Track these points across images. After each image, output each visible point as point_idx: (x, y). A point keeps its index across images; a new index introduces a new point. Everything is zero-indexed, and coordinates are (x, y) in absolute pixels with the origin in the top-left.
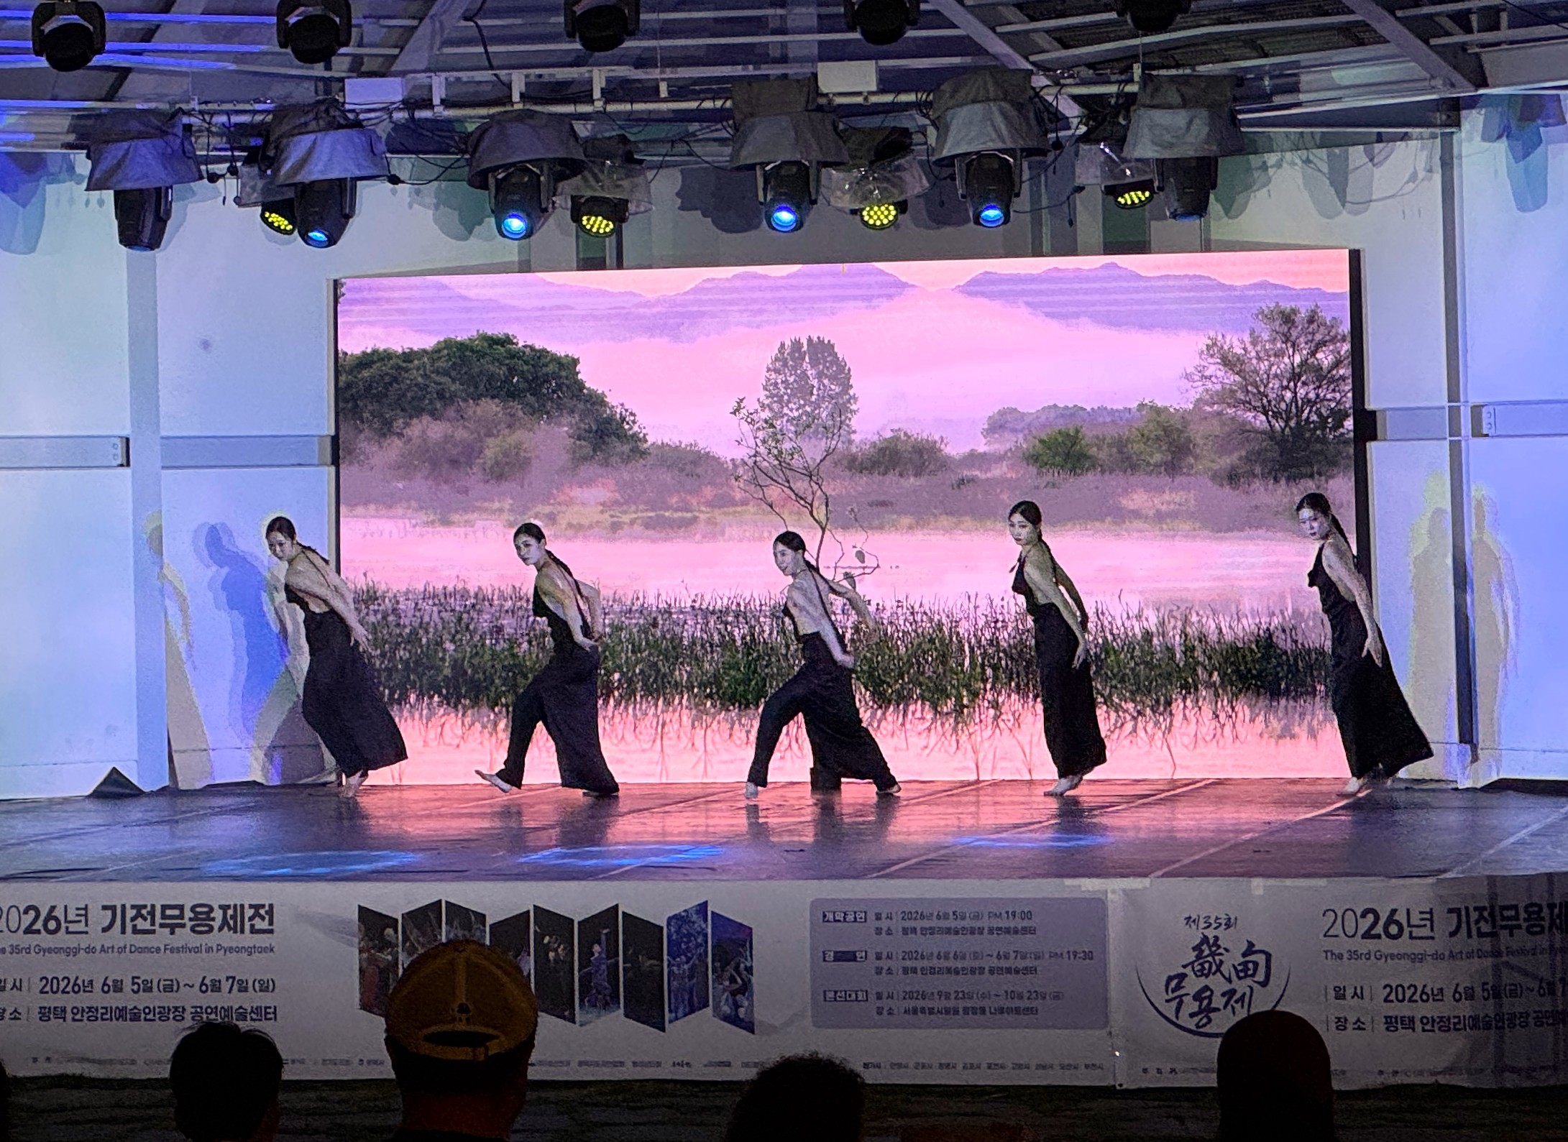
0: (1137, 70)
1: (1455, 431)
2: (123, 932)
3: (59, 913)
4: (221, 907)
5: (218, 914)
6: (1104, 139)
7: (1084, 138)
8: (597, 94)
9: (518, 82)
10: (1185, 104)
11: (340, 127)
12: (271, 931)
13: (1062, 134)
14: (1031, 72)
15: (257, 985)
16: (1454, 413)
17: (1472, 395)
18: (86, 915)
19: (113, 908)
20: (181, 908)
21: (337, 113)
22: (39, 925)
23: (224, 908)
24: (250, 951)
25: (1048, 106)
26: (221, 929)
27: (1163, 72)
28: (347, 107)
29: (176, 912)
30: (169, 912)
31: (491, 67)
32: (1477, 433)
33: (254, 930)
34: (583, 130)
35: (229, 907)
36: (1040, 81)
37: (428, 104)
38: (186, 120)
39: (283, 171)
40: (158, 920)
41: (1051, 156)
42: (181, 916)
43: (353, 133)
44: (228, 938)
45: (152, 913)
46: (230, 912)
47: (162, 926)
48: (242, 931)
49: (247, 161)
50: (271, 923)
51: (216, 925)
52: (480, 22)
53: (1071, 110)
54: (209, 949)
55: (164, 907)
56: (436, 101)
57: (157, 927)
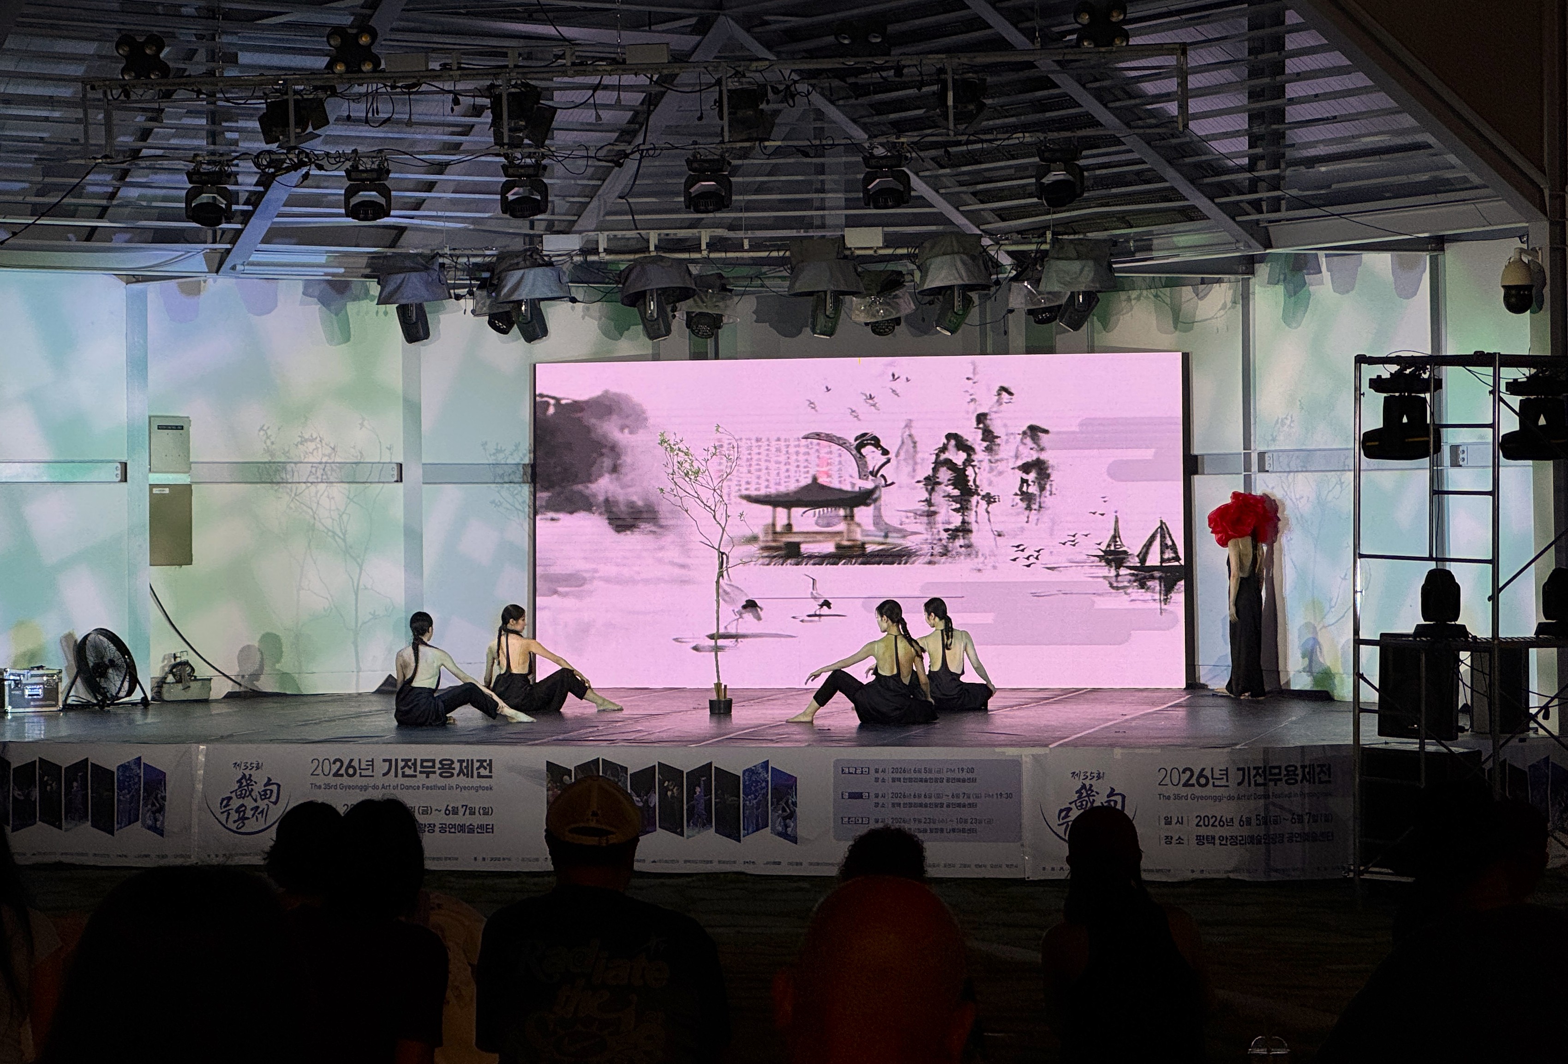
0: (1049, 235)
1: (1247, 468)
2: (396, 776)
3: (355, 764)
4: (459, 761)
5: (457, 766)
6: (1027, 280)
7: (1015, 279)
8: (704, 246)
9: (653, 238)
10: (1079, 258)
11: (540, 265)
12: (491, 777)
13: (1000, 276)
14: (981, 236)
15: (481, 811)
16: (1247, 457)
17: (1258, 446)
18: (373, 765)
19: (390, 761)
20: (433, 761)
21: (538, 257)
22: (342, 771)
23: (461, 762)
24: (477, 789)
25: (991, 258)
26: (458, 775)
27: (1066, 237)
28: (544, 253)
29: (430, 764)
30: (425, 764)
31: (637, 229)
32: (1262, 469)
33: (479, 776)
34: (695, 270)
35: (464, 761)
36: (986, 241)
37: (596, 252)
38: (441, 260)
39: (503, 293)
40: (419, 769)
41: (993, 289)
42: (433, 766)
43: (547, 269)
44: (463, 781)
45: (415, 764)
46: (465, 764)
47: (421, 772)
48: (472, 777)
49: (480, 287)
50: (491, 772)
51: (456, 772)
52: (630, 200)
53: (1006, 261)
54: (451, 788)
55: (423, 761)
56: (601, 250)
57: (418, 773)
